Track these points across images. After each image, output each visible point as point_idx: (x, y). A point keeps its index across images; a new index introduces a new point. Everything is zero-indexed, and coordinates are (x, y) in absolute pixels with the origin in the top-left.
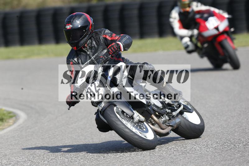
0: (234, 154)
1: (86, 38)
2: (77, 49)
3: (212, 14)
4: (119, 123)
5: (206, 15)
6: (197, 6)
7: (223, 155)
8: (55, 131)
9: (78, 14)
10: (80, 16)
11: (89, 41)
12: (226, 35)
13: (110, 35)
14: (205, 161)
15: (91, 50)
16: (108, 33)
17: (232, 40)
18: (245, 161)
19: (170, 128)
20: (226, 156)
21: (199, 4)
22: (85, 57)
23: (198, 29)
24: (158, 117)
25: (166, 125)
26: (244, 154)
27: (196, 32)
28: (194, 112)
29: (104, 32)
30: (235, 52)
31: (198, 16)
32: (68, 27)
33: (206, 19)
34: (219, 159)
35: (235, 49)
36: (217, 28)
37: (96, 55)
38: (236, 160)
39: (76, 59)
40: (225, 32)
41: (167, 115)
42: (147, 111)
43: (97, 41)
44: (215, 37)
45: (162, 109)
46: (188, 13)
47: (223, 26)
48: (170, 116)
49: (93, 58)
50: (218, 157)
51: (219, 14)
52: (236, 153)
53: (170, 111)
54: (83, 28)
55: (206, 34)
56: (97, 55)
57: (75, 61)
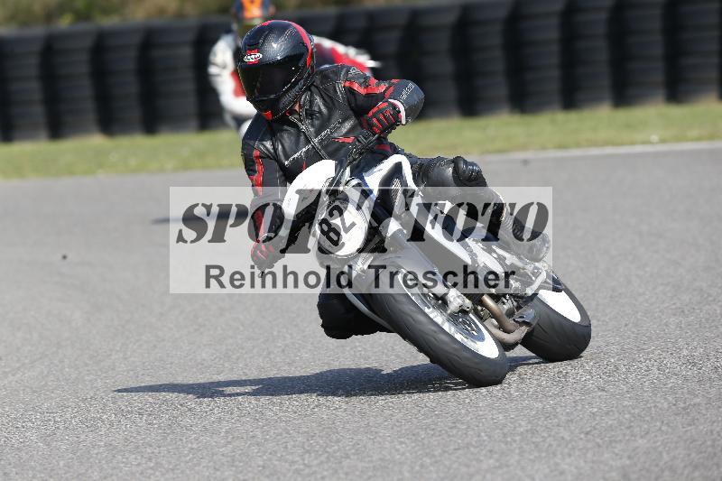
1: (296, 89)
9: (278, 24)
11: (305, 97)
13: (363, 81)
15: (312, 119)
16: (356, 77)
19: (524, 331)
22: (293, 138)
24: (497, 299)
25: (514, 320)
29: (347, 73)
32: (251, 58)
37: (324, 133)
39: (268, 144)
43: (326, 99)
49: (315, 140)
54: (292, 60)
56: (328, 135)
57: (267, 149)
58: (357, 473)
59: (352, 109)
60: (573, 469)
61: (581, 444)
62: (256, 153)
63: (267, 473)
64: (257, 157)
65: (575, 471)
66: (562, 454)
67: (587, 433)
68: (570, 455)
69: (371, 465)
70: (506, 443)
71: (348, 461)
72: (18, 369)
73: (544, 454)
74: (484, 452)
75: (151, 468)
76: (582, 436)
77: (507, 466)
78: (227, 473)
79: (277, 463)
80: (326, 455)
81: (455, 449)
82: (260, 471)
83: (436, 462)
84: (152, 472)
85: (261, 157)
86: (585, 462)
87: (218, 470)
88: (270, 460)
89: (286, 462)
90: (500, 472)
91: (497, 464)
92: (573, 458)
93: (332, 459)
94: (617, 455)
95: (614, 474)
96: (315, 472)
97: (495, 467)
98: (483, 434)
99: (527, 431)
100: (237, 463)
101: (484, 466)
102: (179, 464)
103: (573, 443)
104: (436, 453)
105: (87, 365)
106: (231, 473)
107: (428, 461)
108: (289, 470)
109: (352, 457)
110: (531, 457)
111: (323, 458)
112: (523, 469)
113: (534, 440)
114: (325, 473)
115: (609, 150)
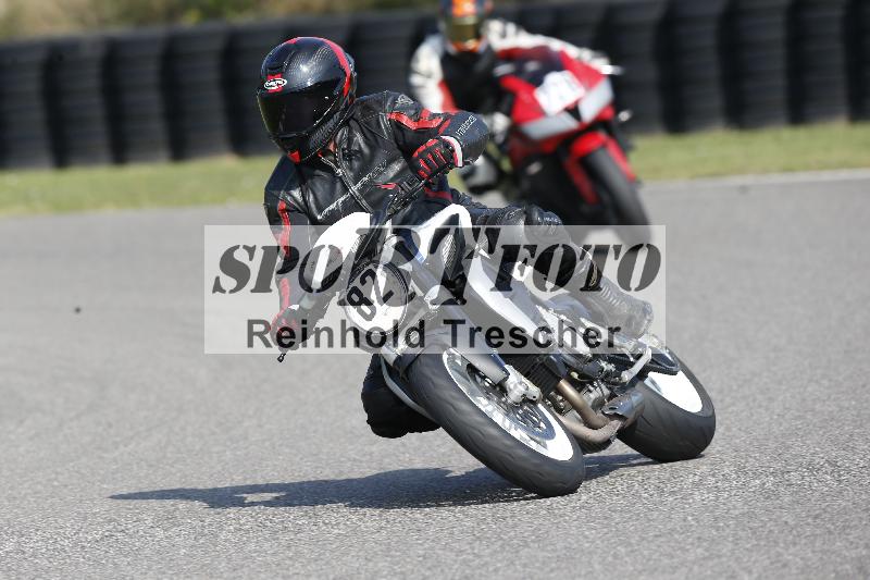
0: (680, 548)
1: (331, 124)
2: (301, 158)
3: (556, 63)
4: (464, 407)
5: (532, 66)
6: (504, 35)
7: (646, 553)
8: (57, 473)
9: (308, 41)
10: (312, 49)
11: (342, 134)
12: (602, 135)
13: (412, 112)
14: (583, 573)
15: (350, 160)
16: (404, 108)
17: (625, 149)
18: (720, 574)
19: (616, 424)
20: (654, 557)
21: (511, 28)
22: (327, 186)
23: (508, 114)
24: (579, 386)
25: (603, 413)
26: (719, 551)
27: (500, 122)
28: (680, 373)
29: (394, 102)
30: (634, 194)
31: (503, 69)
32: (274, 85)
33: (537, 80)
34: (632, 568)
35: (634, 181)
36: (573, 111)
37: (365, 179)
38: (691, 570)
39: (297, 193)
40: (601, 123)
41: (602, 381)
42: (545, 366)
43: (368, 135)
44: (566, 140)
45: (590, 361)
46: (473, 56)
47: (595, 102)
48: (615, 384)
49: (354, 189)
50: (627, 559)
51: (580, 61)
52: (688, 547)
53: (611, 367)
54: (325, 87)
55: (537, 129)
56: (371, 181)
57: (295, 200)
58: (537, 565)
59: (399, 147)
60: (798, 560)
61: (808, 530)
62: (281, 205)
63: (429, 565)
64: (283, 211)
65: (801, 562)
66: (785, 542)
67: (816, 517)
68: (795, 544)
69: (555, 555)
70: (717, 529)
71: (526, 550)
72: (132, 438)
73: (762, 543)
74: (690, 540)
75: (290, 558)
76: (810, 520)
77: (719, 557)
78: (380, 565)
79: (440, 552)
80: (500, 543)
81: (656, 536)
82: (420, 562)
83: (632, 551)
84: (291, 563)
85: (288, 211)
86: (813, 552)
87: (370, 560)
88: (432, 548)
89: (452, 550)
90: (710, 563)
91: (707, 554)
92: (798, 547)
93: (507, 548)
94: (852, 543)
95: (848, 567)
96: (486, 564)
97: (704, 559)
98: (690, 518)
99: (743, 514)
100: (393, 553)
101: (691, 557)
102: (324, 554)
103: (799, 529)
104: (633, 541)
105: (213, 433)
106: (386, 564)
107: (623, 550)
108: (456, 561)
109: (532, 544)
110: (748, 546)
111: (497, 546)
112: (737, 559)
113: (751, 524)
114: (499, 565)
115: (844, 174)
